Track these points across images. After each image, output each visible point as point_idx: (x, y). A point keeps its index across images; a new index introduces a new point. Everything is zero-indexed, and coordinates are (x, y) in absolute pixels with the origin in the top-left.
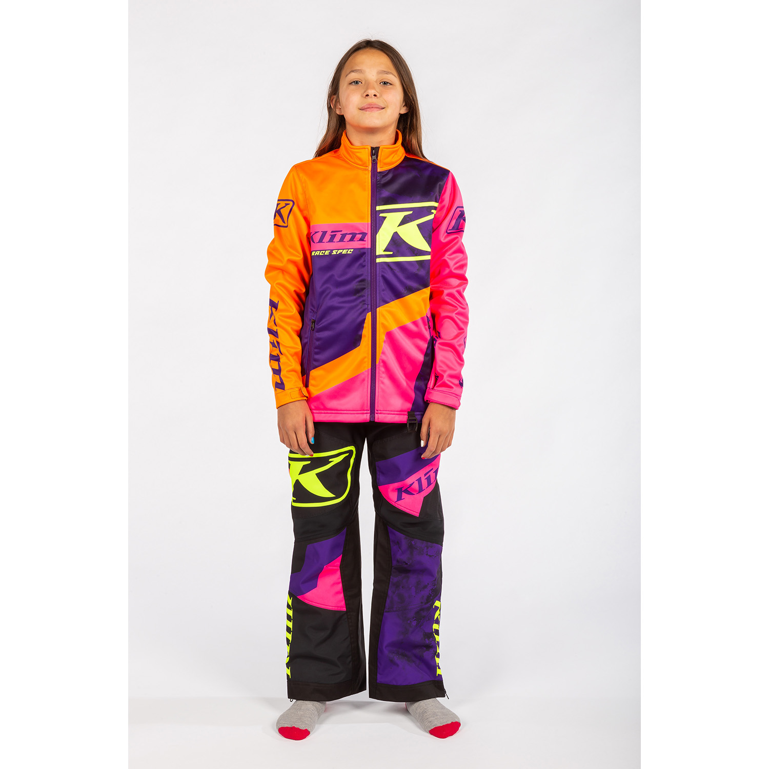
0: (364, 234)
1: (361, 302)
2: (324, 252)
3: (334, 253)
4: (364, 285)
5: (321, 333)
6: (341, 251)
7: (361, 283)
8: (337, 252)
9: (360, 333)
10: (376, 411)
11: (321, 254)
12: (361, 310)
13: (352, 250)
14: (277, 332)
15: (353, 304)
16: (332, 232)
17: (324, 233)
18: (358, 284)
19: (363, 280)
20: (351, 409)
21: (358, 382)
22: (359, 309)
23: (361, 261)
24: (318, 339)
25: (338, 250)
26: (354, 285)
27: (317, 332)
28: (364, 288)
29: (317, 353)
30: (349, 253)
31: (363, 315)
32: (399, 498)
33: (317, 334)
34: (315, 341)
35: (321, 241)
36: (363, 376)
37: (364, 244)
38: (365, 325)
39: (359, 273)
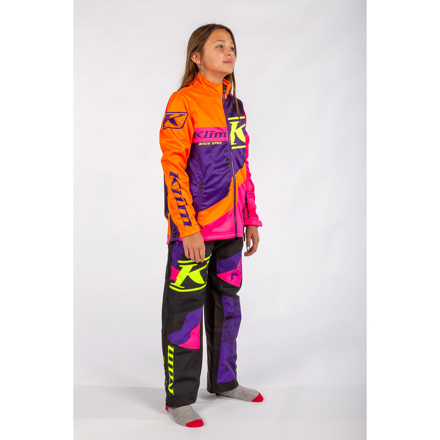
0: (225, 133)
1: (228, 171)
2: (207, 143)
3: (213, 143)
4: (229, 162)
5: (207, 190)
6: (216, 142)
7: (227, 161)
8: (214, 143)
9: (228, 189)
10: (238, 231)
11: (205, 144)
12: (229, 176)
13: (221, 142)
14: (180, 192)
15: (225, 172)
16: (211, 132)
17: (207, 132)
18: (226, 161)
19: (228, 159)
20: (226, 231)
21: (228, 216)
22: (228, 176)
23: (225, 148)
24: (205, 194)
25: (215, 142)
26: (224, 162)
27: (205, 189)
28: (229, 164)
29: (204, 202)
30: (220, 144)
31: (230, 178)
32: (232, 279)
33: (205, 190)
34: (203, 194)
35: (205, 137)
36: (230, 213)
37: (226, 139)
38: (231, 184)
39: (226, 155)
